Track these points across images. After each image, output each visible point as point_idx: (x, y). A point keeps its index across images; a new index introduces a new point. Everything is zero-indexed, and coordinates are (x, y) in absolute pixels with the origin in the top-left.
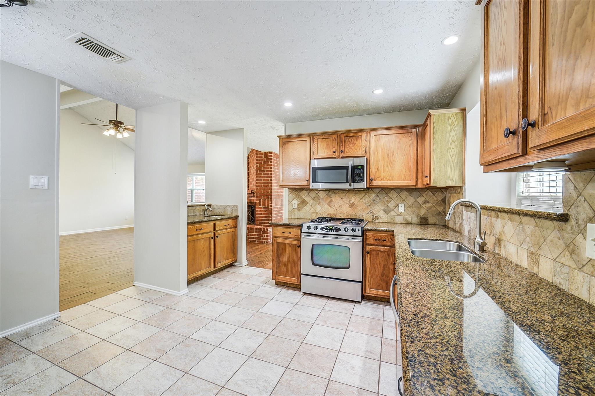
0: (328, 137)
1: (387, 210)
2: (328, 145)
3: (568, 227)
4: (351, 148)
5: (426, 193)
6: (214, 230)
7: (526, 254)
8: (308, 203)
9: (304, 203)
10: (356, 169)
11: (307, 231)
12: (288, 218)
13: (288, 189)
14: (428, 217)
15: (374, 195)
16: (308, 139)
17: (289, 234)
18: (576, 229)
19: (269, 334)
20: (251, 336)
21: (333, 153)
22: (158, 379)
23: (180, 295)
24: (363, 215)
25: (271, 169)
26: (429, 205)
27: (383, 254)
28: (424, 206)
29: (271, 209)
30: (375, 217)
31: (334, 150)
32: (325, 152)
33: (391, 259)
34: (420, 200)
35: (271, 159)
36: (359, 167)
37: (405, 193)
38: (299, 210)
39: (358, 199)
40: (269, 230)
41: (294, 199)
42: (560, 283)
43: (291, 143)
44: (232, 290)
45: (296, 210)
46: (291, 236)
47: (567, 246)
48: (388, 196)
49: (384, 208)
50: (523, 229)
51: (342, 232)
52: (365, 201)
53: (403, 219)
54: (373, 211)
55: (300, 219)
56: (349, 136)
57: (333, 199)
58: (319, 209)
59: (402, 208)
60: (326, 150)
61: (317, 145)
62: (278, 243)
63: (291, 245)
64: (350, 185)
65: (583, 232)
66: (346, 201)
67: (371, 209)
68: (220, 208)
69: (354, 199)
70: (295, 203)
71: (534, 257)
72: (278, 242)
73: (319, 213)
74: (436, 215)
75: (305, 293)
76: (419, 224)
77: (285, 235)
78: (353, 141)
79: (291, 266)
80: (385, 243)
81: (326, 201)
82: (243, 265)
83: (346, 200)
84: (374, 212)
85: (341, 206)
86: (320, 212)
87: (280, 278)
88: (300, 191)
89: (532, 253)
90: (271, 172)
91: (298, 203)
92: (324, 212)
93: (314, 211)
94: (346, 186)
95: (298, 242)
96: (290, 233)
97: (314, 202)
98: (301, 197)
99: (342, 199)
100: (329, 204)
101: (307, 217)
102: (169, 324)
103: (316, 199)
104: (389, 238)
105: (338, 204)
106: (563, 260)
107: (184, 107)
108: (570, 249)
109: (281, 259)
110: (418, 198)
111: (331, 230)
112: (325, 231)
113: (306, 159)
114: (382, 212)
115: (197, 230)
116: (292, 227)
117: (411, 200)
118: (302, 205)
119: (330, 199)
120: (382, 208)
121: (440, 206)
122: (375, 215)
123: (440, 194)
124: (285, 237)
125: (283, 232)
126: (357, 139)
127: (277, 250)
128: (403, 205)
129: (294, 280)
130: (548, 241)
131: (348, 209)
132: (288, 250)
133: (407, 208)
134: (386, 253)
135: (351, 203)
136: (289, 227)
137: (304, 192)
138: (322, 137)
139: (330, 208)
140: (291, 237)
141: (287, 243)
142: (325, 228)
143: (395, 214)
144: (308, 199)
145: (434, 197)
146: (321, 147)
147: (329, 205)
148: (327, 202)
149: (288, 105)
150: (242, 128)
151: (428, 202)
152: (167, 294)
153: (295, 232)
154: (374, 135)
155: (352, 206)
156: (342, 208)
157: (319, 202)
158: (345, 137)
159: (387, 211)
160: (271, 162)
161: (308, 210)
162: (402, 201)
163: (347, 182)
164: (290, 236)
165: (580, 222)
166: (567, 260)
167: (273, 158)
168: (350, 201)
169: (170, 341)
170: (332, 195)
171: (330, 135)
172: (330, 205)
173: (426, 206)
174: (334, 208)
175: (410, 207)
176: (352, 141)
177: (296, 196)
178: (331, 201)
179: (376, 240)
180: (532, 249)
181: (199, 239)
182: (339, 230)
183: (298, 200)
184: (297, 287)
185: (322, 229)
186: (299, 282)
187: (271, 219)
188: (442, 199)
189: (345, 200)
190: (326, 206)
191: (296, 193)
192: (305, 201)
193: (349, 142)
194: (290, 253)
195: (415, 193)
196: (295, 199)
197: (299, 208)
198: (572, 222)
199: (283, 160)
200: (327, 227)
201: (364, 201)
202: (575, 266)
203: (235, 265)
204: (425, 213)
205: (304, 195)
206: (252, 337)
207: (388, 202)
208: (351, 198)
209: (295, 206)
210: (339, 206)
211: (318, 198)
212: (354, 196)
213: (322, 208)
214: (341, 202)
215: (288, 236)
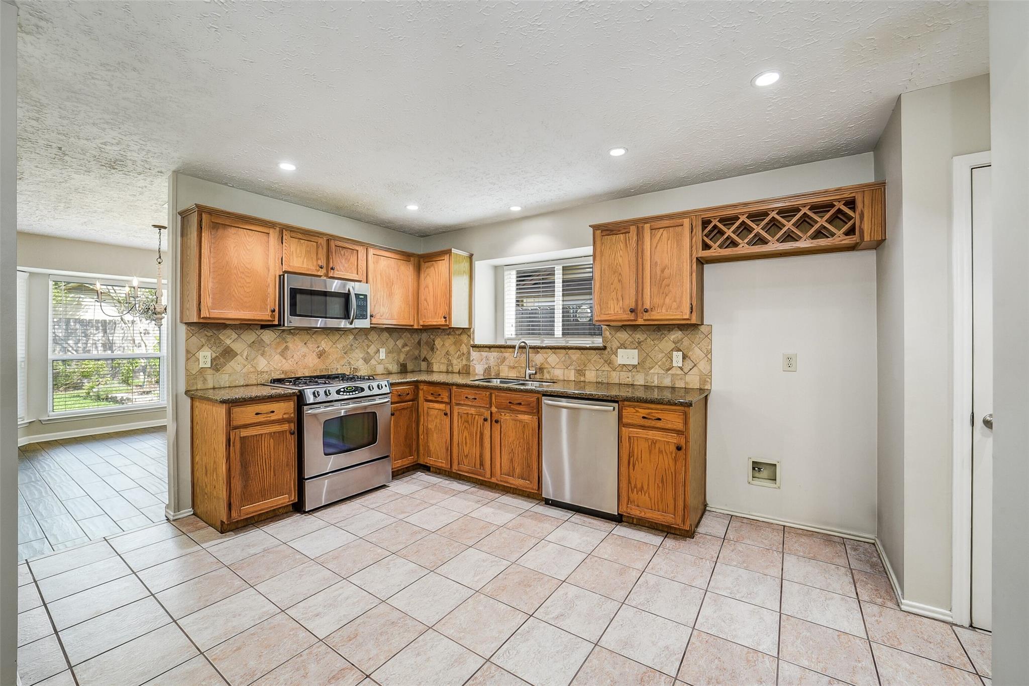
0: (309, 239)
1: (367, 358)
2: (308, 252)
3: (606, 352)
4: (344, 266)
5: (405, 334)
7: (573, 371)
8: (237, 354)
9: (228, 353)
10: (360, 298)
12: (187, 391)
13: (185, 325)
14: (406, 364)
15: (351, 337)
16: (271, 232)
17: (272, 414)
18: (611, 352)
21: (318, 268)
24: (337, 369)
26: (407, 349)
27: (406, 411)
28: (403, 350)
30: (352, 369)
31: (319, 262)
32: (303, 262)
33: (414, 415)
34: (400, 343)
37: (386, 335)
38: (217, 370)
39: (331, 343)
41: (203, 346)
42: (602, 381)
45: (210, 371)
46: (274, 417)
47: (606, 361)
48: (367, 338)
49: (363, 355)
50: (570, 358)
51: (367, 392)
52: (340, 346)
53: (384, 368)
54: (350, 360)
55: (220, 388)
56: (341, 247)
57: (290, 345)
58: (262, 363)
59: (382, 355)
60: (305, 260)
61: (290, 248)
62: (243, 439)
63: (273, 435)
64: (351, 323)
65: (616, 354)
66: (312, 347)
67: (348, 359)
69: (325, 343)
70: (205, 357)
71: (580, 372)
72: (244, 437)
73: (264, 372)
74: (413, 359)
75: (313, 510)
76: (399, 373)
77: (261, 418)
78: (346, 254)
79: (275, 475)
80: (408, 398)
81: (276, 348)
83: (312, 345)
84: (352, 362)
85: (304, 356)
86: (266, 369)
87: (251, 510)
88: (219, 330)
89: (579, 370)
91: (214, 355)
92: (272, 369)
93: (252, 370)
96: (273, 412)
97: (253, 352)
98: (221, 342)
99: (305, 344)
100: (283, 354)
101: (237, 383)
104: (412, 391)
105: (298, 353)
106: (603, 369)
108: (608, 362)
109: (251, 469)
110: (398, 340)
112: (343, 395)
113: (268, 269)
114: (361, 362)
116: (278, 399)
117: (391, 343)
118: (224, 358)
119: (285, 345)
120: (361, 356)
121: (417, 349)
122: (353, 367)
123: (416, 336)
124: (260, 422)
125: (257, 414)
126: (352, 253)
127: (241, 454)
128: (384, 350)
129: (283, 500)
130: (592, 361)
131: (317, 361)
132: (267, 446)
133: (388, 353)
134: (409, 410)
135: (319, 351)
136: (272, 400)
137: (228, 332)
138: (300, 236)
139: (284, 361)
140: (273, 420)
141: (266, 434)
142: (342, 390)
143: (377, 363)
144: (237, 347)
145: (411, 339)
146: (296, 252)
147: (282, 356)
148: (279, 350)
151: (407, 345)
153: (281, 409)
154: (374, 254)
155: (321, 355)
156: (306, 360)
157: (263, 351)
158: (336, 246)
159: (367, 360)
161: (238, 368)
162: (383, 344)
163: (346, 318)
164: (272, 418)
165: (613, 349)
166: (607, 368)
168: (318, 347)
170: (289, 338)
171: (312, 237)
172: (285, 356)
173: (405, 350)
174: (293, 360)
175: (390, 352)
176: (344, 255)
177: (208, 340)
178: (287, 348)
179: (399, 395)
180: (578, 368)
182: (362, 390)
183: (214, 348)
184: (296, 508)
185: (338, 392)
186: (301, 496)
188: (418, 342)
189: (310, 345)
190: (278, 357)
191: (209, 334)
192: (232, 350)
193: (341, 255)
194: (272, 451)
195: (395, 335)
196: (206, 348)
197: (216, 366)
198: (608, 349)
199: (213, 262)
200: (344, 388)
201: (338, 346)
202: (611, 370)
204: (404, 358)
205: (228, 338)
207: (368, 347)
209: (205, 363)
210: (301, 357)
211: (260, 343)
212: (325, 338)
213: (270, 363)
214: (304, 350)
215: (268, 419)
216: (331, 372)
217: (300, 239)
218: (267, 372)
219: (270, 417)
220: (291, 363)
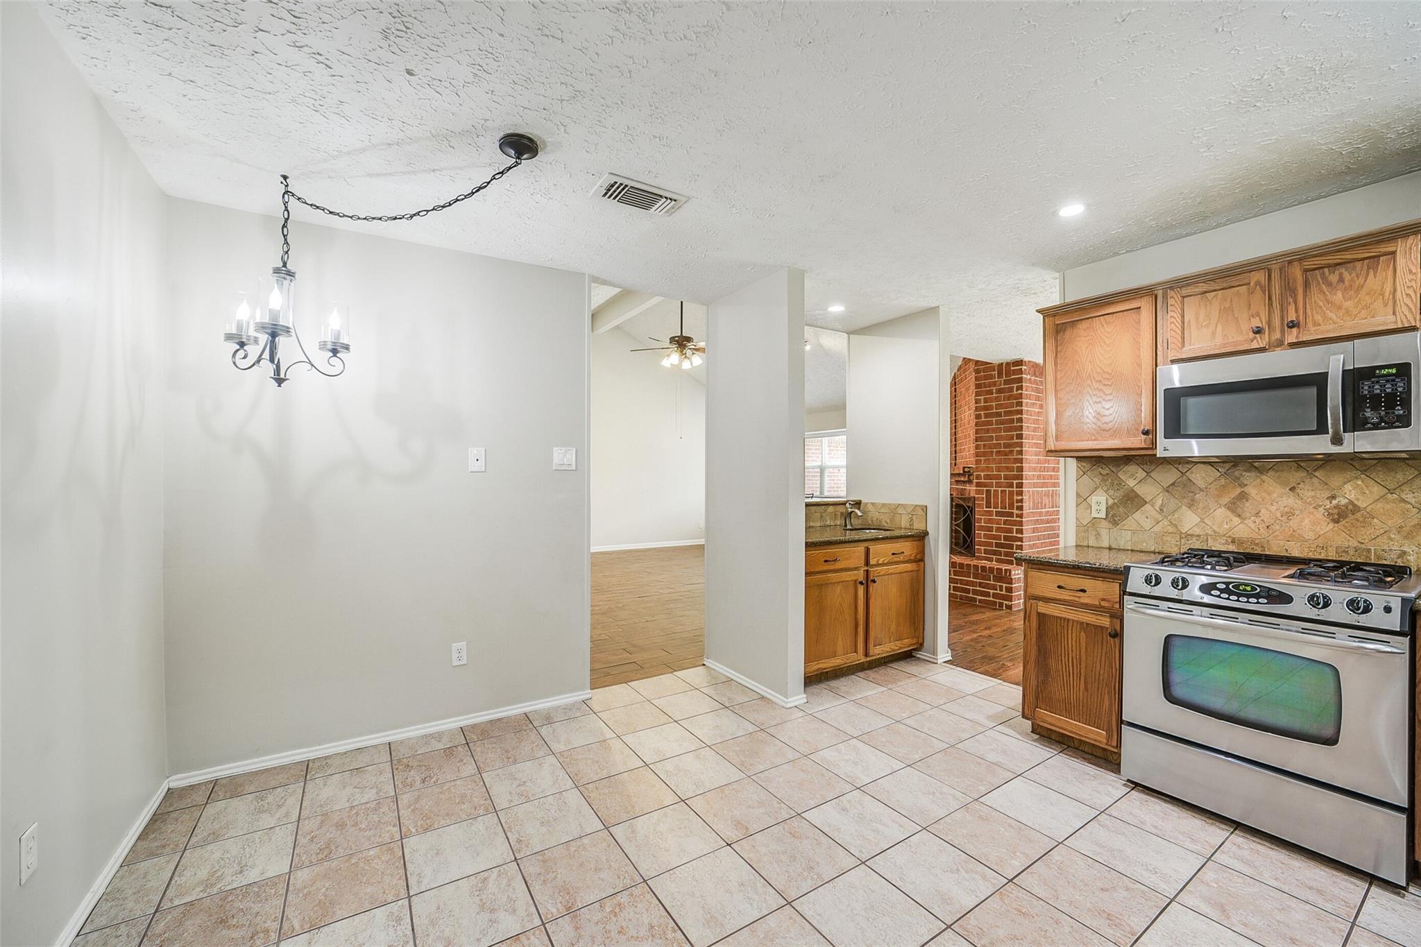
0: (1225, 285)
4: (1339, 308)
6: (867, 563)
8: (1146, 503)
9: (1132, 501)
10: (1369, 379)
11: (1146, 590)
12: (1077, 546)
13: (1074, 460)
16: (1145, 304)
17: (1081, 594)
19: (1011, 881)
20: (955, 867)
21: (1251, 335)
22: (731, 893)
23: (789, 705)
24: (1404, 553)
25: (1018, 408)
29: (1021, 516)
31: (1256, 323)
32: (1214, 334)
35: (1020, 380)
36: (1385, 372)
38: (1115, 523)
39: (1377, 490)
40: (1013, 572)
41: (1096, 488)
43: (1084, 325)
44: (908, 722)
45: (1105, 524)
46: (1085, 599)
51: (1300, 607)
52: (1415, 497)
55: (1119, 550)
56: (1329, 266)
57: (1252, 491)
58: (1190, 520)
60: (1219, 327)
61: (1183, 316)
62: (1040, 616)
63: (1085, 626)
64: (1337, 440)
66: (1314, 497)
68: (883, 511)
69: (1353, 490)
70: (1100, 502)
72: (1043, 614)
73: (1192, 535)
75: (1136, 785)
77: (1064, 595)
79: (1086, 689)
81: (1219, 496)
82: (939, 661)
83: (1313, 493)
85: (1289, 514)
86: (1197, 531)
87: (1049, 720)
88: (1119, 466)
90: (1019, 416)
91: (1111, 502)
92: (1210, 532)
93: (1171, 529)
94: (1320, 445)
95: (1111, 622)
96: (1083, 590)
97: (1172, 500)
98: (1120, 483)
99: (1293, 489)
100: (1233, 507)
101: (1144, 546)
102: (762, 768)
103: (1183, 490)
105: (1273, 508)
107: (796, 279)
109: (1053, 664)
111: (1248, 596)
112: (1219, 596)
113: (1140, 365)
115: (826, 561)
116: (1091, 573)
118: (1126, 507)
119: (1239, 490)
124: (1065, 601)
125: (1059, 587)
126: (1372, 267)
127: (1040, 636)
129: (1096, 735)
131: (1326, 527)
132: (1074, 639)
135: (1337, 507)
136: (1078, 571)
137: (1132, 468)
138: (1203, 287)
139: (1236, 520)
140: (1086, 604)
141: (1073, 621)
142: (1221, 586)
144: (1146, 490)
146: (1197, 319)
147: (1233, 511)
148: (1225, 500)
149: (1072, 210)
150: (934, 305)
152: (763, 697)
153: (1097, 590)
155: (1338, 516)
156: (1294, 523)
157: (1193, 500)
158: (1306, 271)
160: (1021, 388)
161: (1147, 524)
163: (1321, 429)
164: (1083, 600)
167: (1024, 376)
168: (1333, 497)
169: (762, 810)
170: (1249, 477)
171: (1239, 277)
172: (1239, 511)
174: (1258, 520)
176: (1341, 280)
177: (1104, 481)
178: (1243, 496)
181: (832, 583)
182: (1284, 598)
183: (1111, 492)
184: (1108, 759)
185: (1206, 589)
186: (1114, 744)
187: (1019, 543)
189: (1307, 492)
190: (1221, 513)
191: (1104, 472)
192: (1137, 496)
193: (1329, 284)
194: (1083, 650)
196: (1100, 491)
197: (1114, 517)
199: (1059, 377)
200: (1227, 584)
201: (1408, 497)
203: (918, 656)
205: (1132, 478)
206: (958, 870)
208: (1340, 488)
209: (1098, 511)
210: (1279, 515)
211: (1185, 485)
212: (1357, 478)
213: (1206, 521)
214: (1290, 501)
215: (1077, 599)
216: (1378, 557)
217: (1206, 292)
218: (1199, 536)
219: (1079, 597)
220: (1253, 526)
